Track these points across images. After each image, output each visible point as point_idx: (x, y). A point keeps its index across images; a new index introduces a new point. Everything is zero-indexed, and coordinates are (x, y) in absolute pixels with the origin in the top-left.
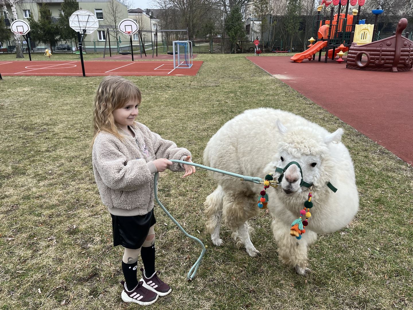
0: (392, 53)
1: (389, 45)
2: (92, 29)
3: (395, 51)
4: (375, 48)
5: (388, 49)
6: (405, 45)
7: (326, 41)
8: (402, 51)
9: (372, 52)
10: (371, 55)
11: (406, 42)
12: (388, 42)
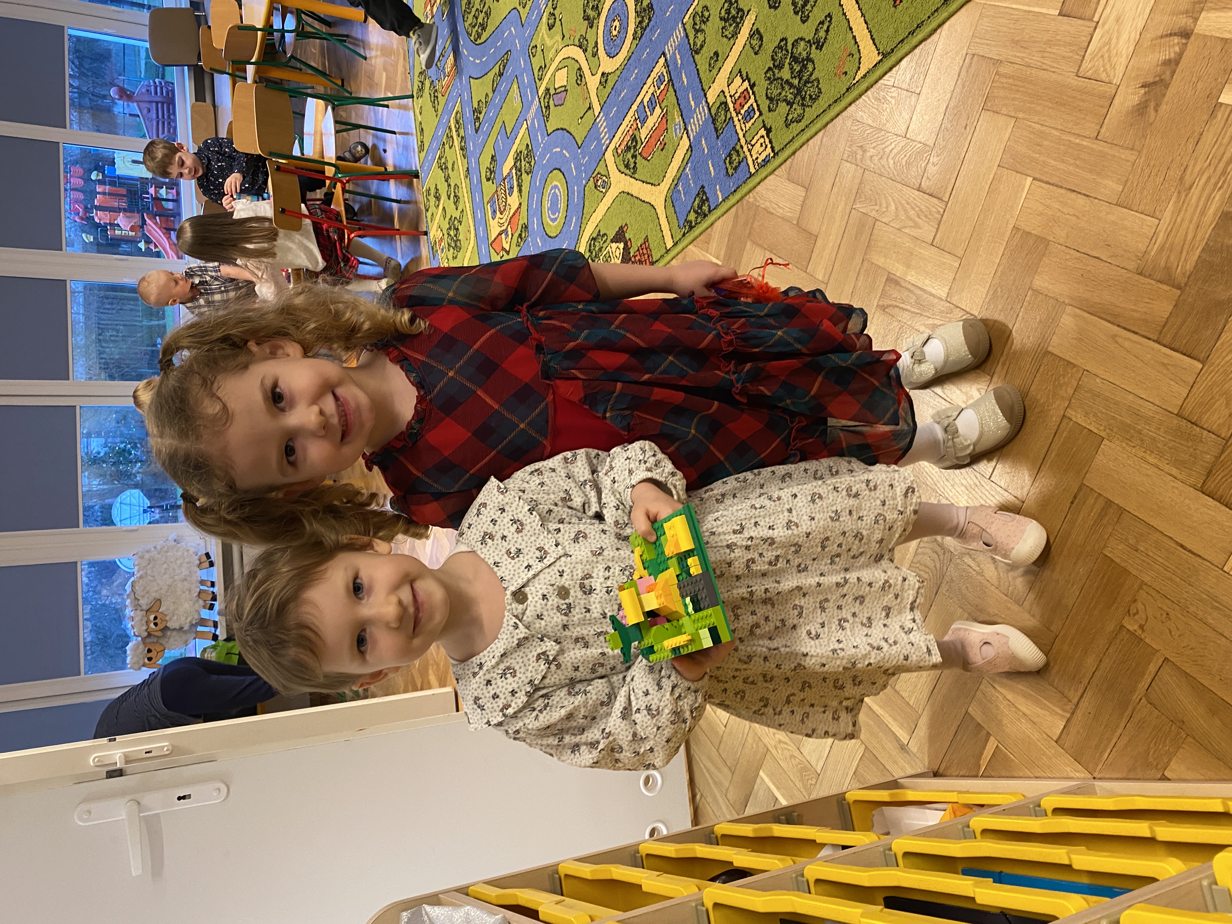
0: (160, 105)
1: (149, 111)
2: (141, 501)
3: (157, 103)
4: (155, 127)
5: (155, 111)
6: (148, 91)
7: (145, 215)
8: (156, 93)
9: (160, 132)
10: (163, 133)
11: (144, 90)
12: (145, 111)
